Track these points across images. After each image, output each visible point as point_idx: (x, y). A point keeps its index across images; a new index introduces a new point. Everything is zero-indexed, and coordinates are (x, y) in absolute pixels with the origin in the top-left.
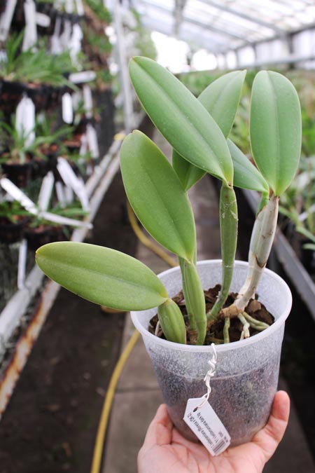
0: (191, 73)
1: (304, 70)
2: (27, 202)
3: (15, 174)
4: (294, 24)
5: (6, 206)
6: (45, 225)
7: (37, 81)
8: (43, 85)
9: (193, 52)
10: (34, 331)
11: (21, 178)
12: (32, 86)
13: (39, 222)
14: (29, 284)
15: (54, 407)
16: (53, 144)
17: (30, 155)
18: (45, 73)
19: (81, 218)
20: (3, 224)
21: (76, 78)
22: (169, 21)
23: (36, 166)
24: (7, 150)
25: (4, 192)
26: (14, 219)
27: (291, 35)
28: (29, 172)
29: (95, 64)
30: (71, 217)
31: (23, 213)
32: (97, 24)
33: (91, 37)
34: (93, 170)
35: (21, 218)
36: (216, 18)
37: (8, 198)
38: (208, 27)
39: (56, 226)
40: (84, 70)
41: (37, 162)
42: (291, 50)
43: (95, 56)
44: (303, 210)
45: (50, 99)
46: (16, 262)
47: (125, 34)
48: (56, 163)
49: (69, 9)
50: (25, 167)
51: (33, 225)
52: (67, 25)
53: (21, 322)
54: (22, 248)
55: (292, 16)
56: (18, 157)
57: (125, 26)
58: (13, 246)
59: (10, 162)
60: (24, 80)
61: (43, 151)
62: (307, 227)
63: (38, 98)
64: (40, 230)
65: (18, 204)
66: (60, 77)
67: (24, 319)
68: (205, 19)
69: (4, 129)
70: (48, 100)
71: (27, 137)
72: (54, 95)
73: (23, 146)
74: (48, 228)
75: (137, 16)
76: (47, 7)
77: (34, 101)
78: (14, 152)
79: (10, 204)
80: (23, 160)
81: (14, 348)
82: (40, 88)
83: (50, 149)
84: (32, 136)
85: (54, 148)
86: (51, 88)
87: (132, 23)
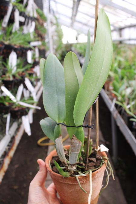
0: (78, 44)
1: (126, 44)
2: (12, 97)
3: (7, 84)
4: (122, 25)
5: (3, 98)
6: (19, 107)
7: (18, 45)
8: (20, 47)
9: (78, 34)
10: (12, 153)
11: (10, 86)
12: (16, 47)
13: (16, 105)
14: (10, 132)
15: (16, 187)
16: (23, 72)
17: (14, 76)
18: (22, 41)
19: (33, 104)
20: (2, 106)
21: (33, 44)
22: (69, 21)
23: (16, 81)
24: (4, 74)
25: (2, 92)
26: (7, 104)
27: (121, 29)
28: (13, 84)
29: (39, 38)
30: (29, 103)
31: (10, 102)
32: (41, 21)
33: (39, 27)
34: (37, 83)
35: (9, 104)
36: (89, 21)
37: (4, 94)
38: (85, 25)
39: (23, 107)
40: (35, 41)
41: (17, 80)
42: (121, 36)
43: (40, 35)
44: (128, 104)
45: (23, 52)
46: (6, 123)
47: (52, 26)
48: (24, 80)
49: (31, 15)
50: (12, 82)
51: (14, 107)
52: (30, 21)
53: (6, 149)
54: (8, 117)
55: (121, 22)
56: (9, 77)
57: (51, 22)
58: (5, 116)
59: (5, 79)
60: (13, 44)
61: (19, 75)
62: (130, 111)
63: (18, 52)
64: (17, 109)
65: (9, 97)
66: (27, 43)
67: (7, 148)
68: (84, 21)
69: (3, 65)
70: (22, 53)
71: (13, 69)
72: (24, 51)
73: (11, 72)
74: (20, 108)
75: (56, 19)
76: (23, 14)
77: (17, 53)
78: (7, 75)
79: (5, 97)
80: (11, 79)
81: (3, 161)
82: (19, 48)
83: (22, 74)
84: (15, 68)
85: (24, 74)
86: (23, 48)
87: (55, 22)
